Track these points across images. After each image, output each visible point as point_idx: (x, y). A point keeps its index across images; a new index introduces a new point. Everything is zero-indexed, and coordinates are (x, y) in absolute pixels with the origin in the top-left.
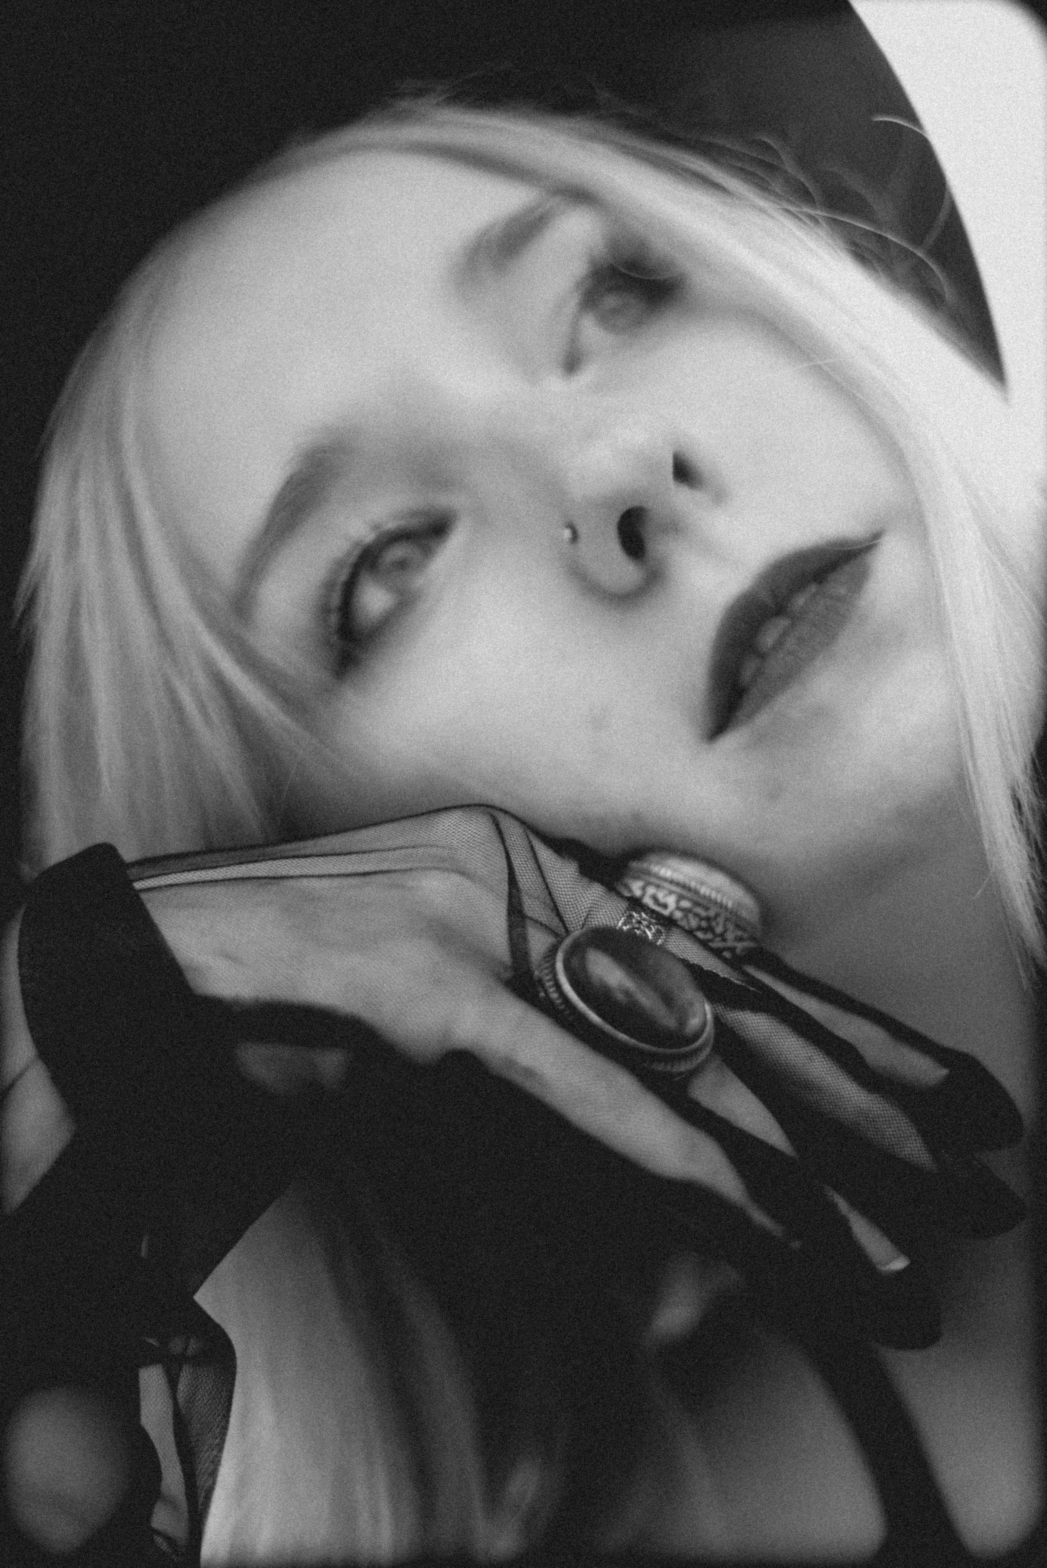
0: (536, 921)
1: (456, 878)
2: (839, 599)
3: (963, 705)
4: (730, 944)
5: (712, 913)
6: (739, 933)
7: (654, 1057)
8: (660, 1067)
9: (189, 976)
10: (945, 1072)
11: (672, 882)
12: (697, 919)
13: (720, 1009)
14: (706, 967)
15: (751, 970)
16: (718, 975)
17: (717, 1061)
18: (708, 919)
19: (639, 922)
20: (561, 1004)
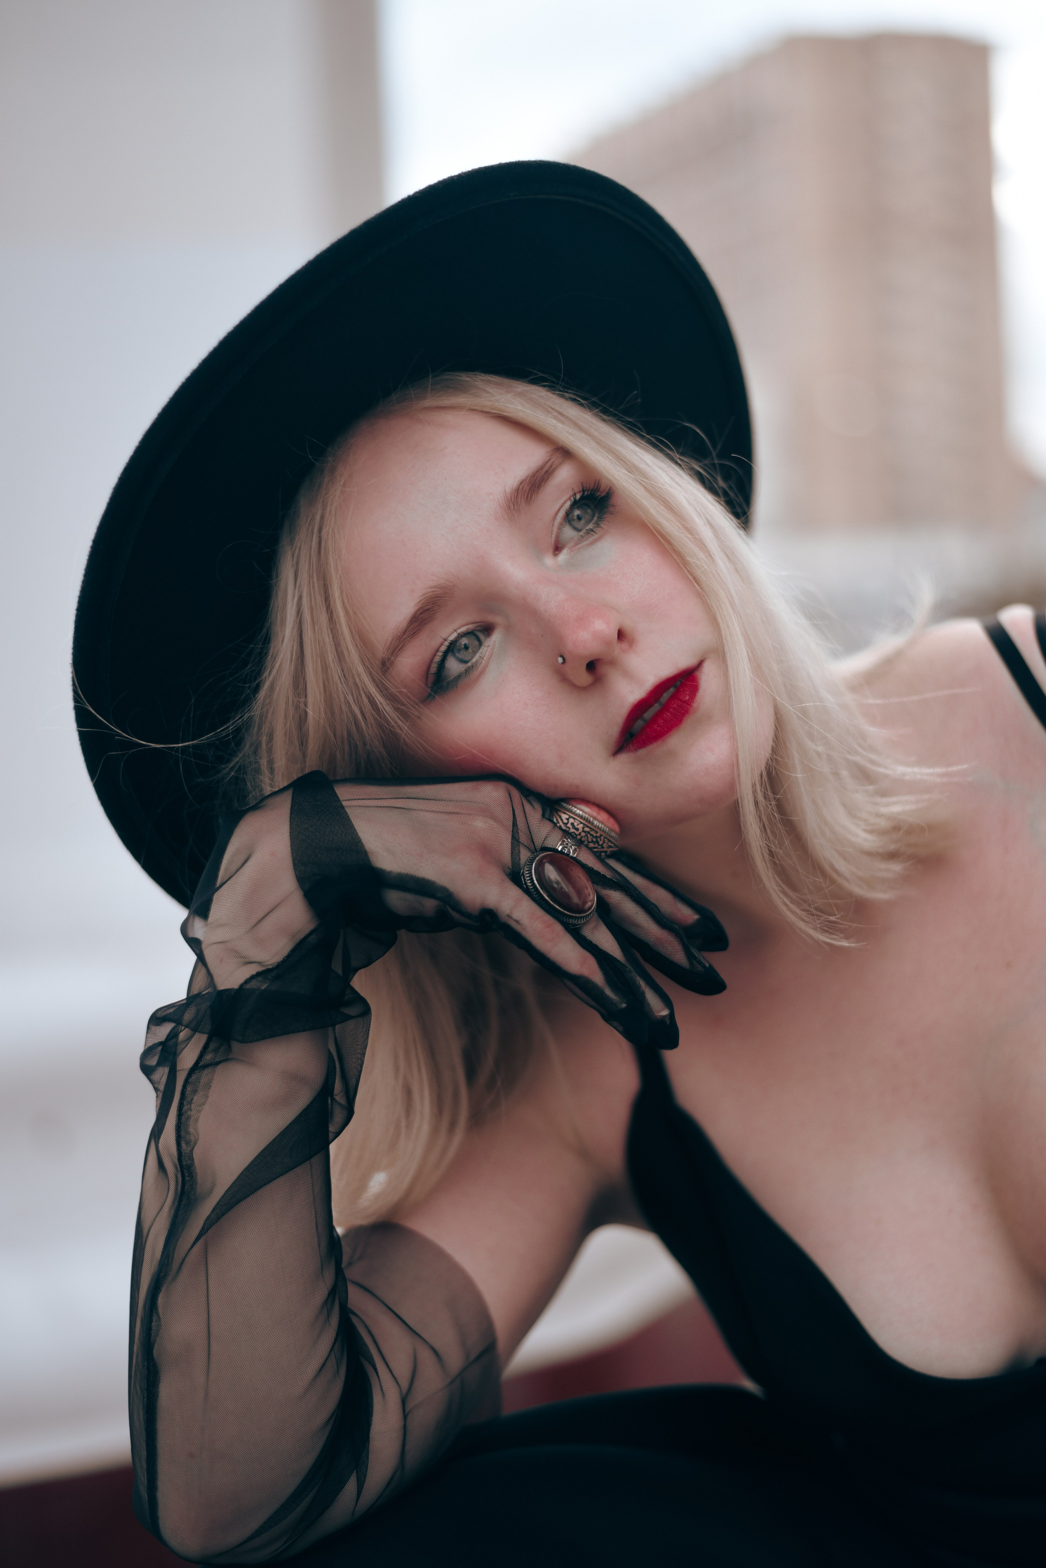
0: (523, 844)
1: (492, 822)
2: (685, 702)
3: (737, 756)
4: (605, 849)
5: (598, 835)
6: (610, 844)
7: (570, 917)
8: (571, 921)
9: (370, 856)
10: (696, 917)
11: (581, 817)
12: (592, 837)
13: (599, 888)
14: (595, 869)
15: (612, 863)
16: (600, 873)
17: (596, 916)
18: (596, 837)
19: (567, 844)
20: (531, 886)
